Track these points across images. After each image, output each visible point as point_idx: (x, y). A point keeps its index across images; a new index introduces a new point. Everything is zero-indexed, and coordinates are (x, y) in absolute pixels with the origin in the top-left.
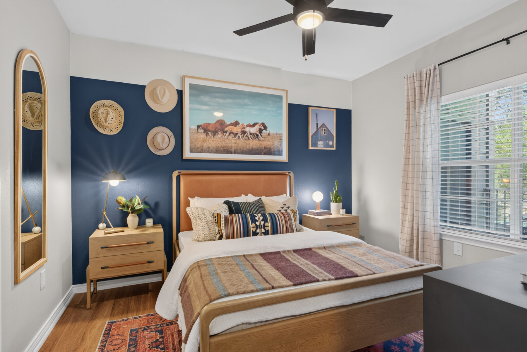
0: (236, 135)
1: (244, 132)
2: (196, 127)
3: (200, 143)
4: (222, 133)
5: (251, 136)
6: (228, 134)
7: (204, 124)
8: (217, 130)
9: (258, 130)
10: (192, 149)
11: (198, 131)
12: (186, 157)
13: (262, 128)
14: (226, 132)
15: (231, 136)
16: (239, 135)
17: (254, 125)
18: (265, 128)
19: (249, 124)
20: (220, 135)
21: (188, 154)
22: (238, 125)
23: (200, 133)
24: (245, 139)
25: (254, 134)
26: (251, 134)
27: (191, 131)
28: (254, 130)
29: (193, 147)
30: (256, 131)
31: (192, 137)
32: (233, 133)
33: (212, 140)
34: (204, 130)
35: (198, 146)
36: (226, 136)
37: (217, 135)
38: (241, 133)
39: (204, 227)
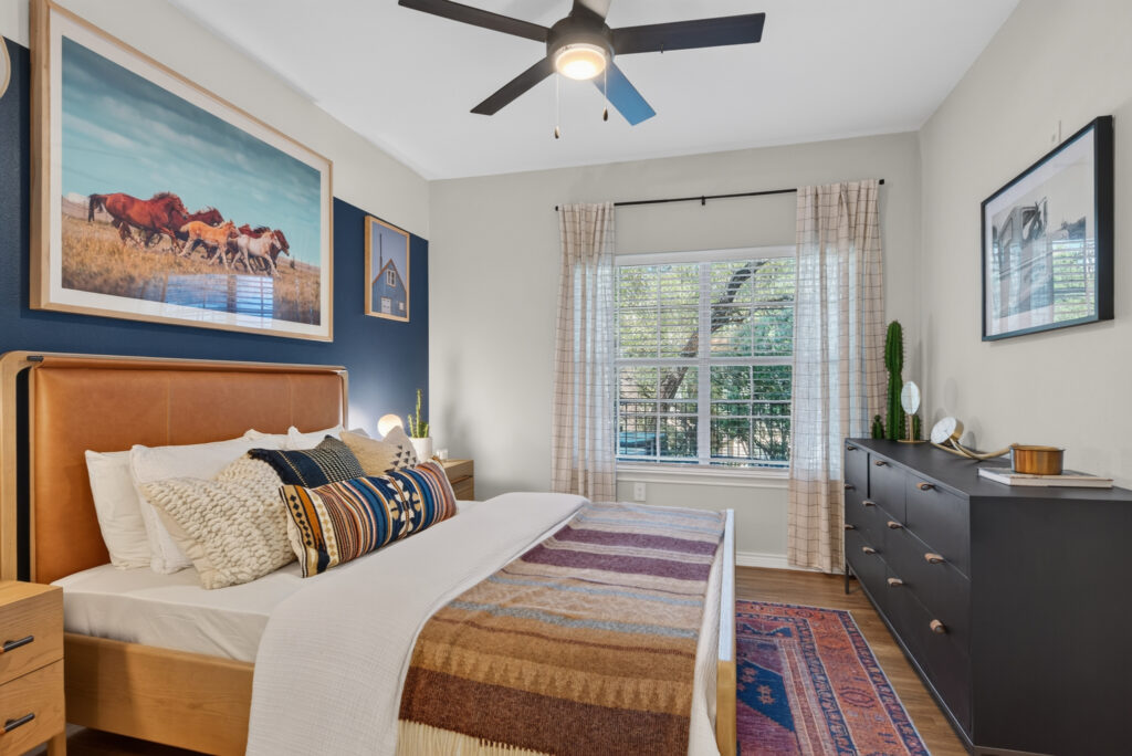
0: (212, 250)
1: (233, 248)
2: (84, 200)
3: (101, 260)
4: (172, 238)
5: (251, 261)
6: (189, 244)
7: (116, 197)
8: (157, 225)
9: (268, 249)
10: (72, 275)
11: (91, 215)
12: (52, 301)
13: (278, 245)
14: (185, 236)
15: (199, 252)
16: (222, 251)
17: (258, 233)
18: (285, 247)
19: (247, 226)
20: (166, 242)
21: (55, 295)
22: (219, 223)
23: (100, 222)
24: (236, 268)
25: (257, 257)
26: (251, 256)
27: (67, 211)
28: (258, 246)
29: (74, 268)
30: (263, 251)
31: (70, 233)
32: (206, 246)
33: (141, 255)
34: (113, 215)
35: (95, 269)
36: (185, 251)
37: (156, 241)
38: (225, 249)
39: (250, 534)
